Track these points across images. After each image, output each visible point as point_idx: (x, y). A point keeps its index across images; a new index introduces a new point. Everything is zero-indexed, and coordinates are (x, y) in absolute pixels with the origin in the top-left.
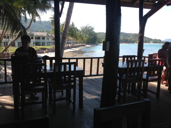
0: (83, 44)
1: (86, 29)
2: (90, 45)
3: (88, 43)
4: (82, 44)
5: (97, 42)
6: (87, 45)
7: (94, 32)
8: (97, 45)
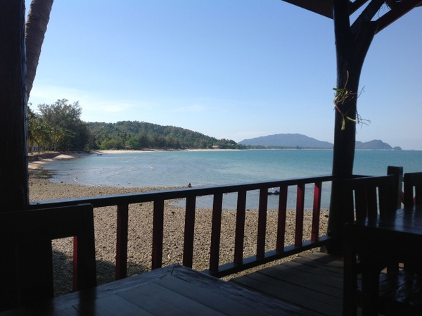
0: (50, 152)
1: (58, 113)
2: (69, 154)
3: (63, 150)
4: (47, 152)
5: (87, 147)
6: (61, 154)
7: (79, 120)
8: (89, 153)
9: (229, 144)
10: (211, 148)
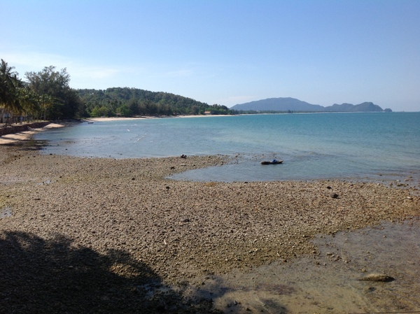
0: (39, 121)
2: (59, 123)
3: (53, 119)
4: (36, 121)
5: (77, 114)
6: (51, 123)
7: (68, 88)
8: (79, 121)
9: (221, 110)
10: (203, 114)
